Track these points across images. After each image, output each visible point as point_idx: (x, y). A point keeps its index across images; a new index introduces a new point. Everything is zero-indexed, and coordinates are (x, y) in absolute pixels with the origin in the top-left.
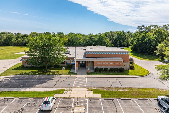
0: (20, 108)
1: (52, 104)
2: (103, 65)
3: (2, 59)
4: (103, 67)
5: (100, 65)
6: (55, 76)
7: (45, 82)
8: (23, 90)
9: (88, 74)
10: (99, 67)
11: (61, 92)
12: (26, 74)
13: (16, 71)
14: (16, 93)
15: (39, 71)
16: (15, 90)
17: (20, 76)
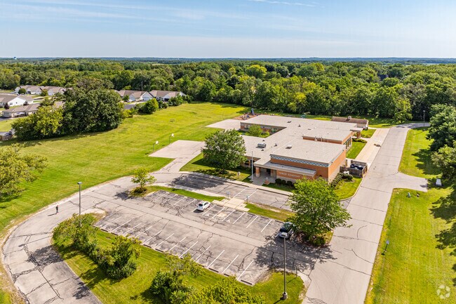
0: (186, 205)
1: (204, 207)
2: (287, 176)
3: (188, 140)
4: (287, 179)
5: (283, 176)
6: (229, 180)
7: (215, 186)
8: (194, 191)
9: (264, 185)
10: (282, 178)
11: (220, 199)
12: (203, 172)
13: (196, 165)
14: (188, 192)
15: (217, 171)
16: (188, 189)
17: (197, 173)
